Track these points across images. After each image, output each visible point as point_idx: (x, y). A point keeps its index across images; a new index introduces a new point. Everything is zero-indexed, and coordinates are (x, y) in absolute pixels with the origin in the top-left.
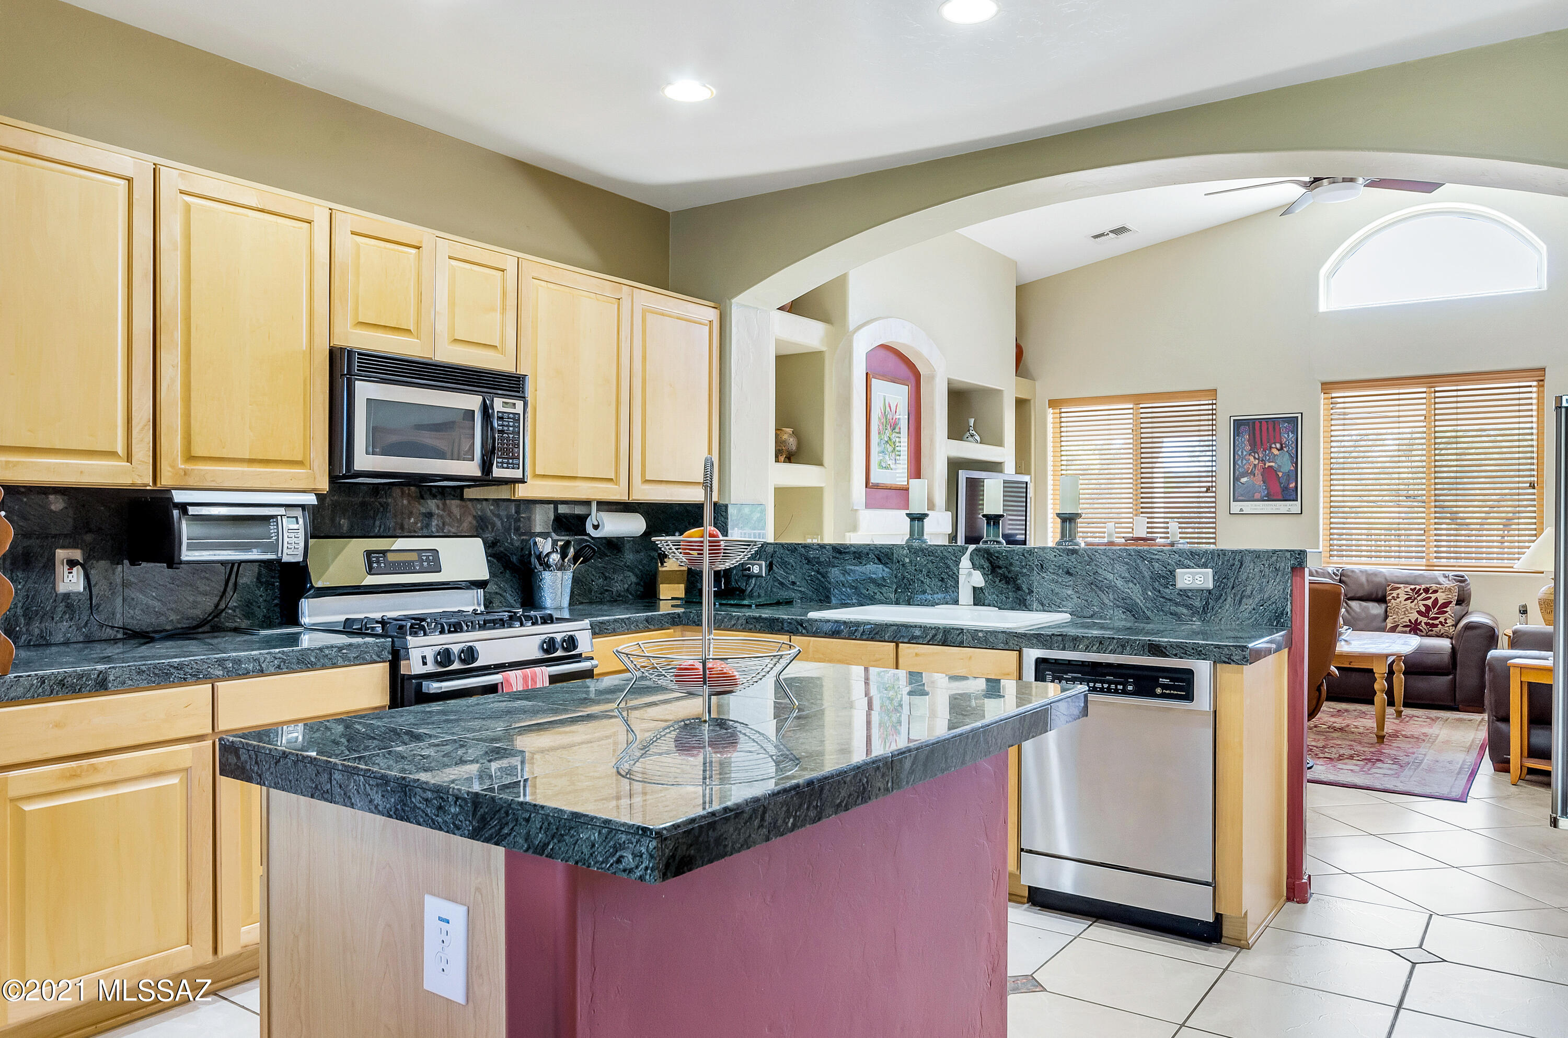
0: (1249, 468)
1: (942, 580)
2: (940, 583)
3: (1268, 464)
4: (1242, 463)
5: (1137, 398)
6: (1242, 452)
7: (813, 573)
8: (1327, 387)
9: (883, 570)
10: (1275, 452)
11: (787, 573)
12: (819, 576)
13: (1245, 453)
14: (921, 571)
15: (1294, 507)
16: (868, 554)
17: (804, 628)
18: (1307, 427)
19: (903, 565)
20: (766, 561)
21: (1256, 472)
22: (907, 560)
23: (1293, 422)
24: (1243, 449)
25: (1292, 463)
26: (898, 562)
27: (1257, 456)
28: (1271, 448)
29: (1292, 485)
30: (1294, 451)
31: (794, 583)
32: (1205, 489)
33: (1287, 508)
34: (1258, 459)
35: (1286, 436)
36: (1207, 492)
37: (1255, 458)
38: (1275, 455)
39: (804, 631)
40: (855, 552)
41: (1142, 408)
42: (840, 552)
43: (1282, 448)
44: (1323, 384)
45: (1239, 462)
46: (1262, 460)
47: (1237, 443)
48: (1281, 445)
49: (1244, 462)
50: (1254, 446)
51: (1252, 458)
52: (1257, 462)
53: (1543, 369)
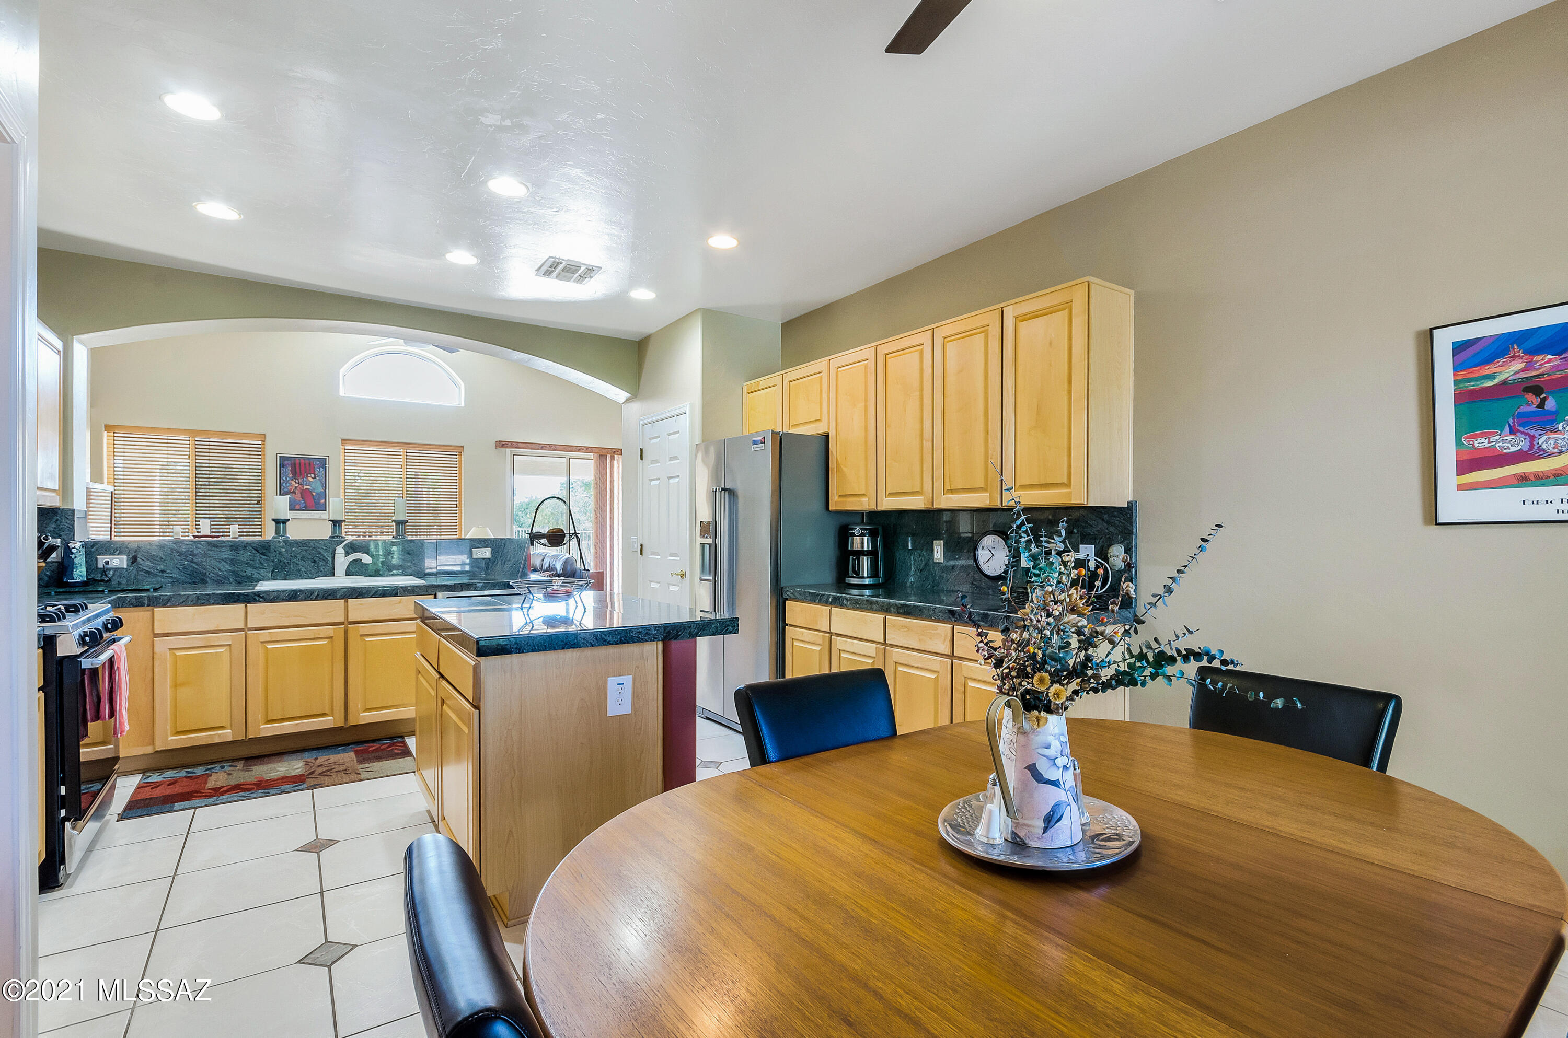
0: (291, 489)
1: (315, 562)
2: (312, 564)
3: (305, 487)
4: (286, 485)
5: (193, 433)
7: (186, 563)
8: (344, 441)
9: (261, 558)
10: (311, 480)
11: (153, 563)
12: (194, 565)
13: (288, 479)
14: (297, 557)
16: (245, 547)
17: (261, 597)
18: (331, 467)
19: (280, 553)
20: (128, 556)
21: (297, 492)
22: (284, 550)
23: (323, 462)
24: (287, 476)
25: (322, 487)
26: (275, 551)
27: (297, 481)
28: (307, 476)
29: (323, 501)
30: (323, 480)
31: (163, 571)
32: (256, 502)
34: (298, 483)
35: (318, 470)
36: (257, 504)
37: (296, 483)
38: (310, 482)
39: (261, 600)
40: (232, 546)
41: (196, 441)
42: (217, 547)
43: (315, 478)
44: (342, 440)
45: (284, 485)
46: (301, 484)
47: (282, 472)
48: (315, 475)
49: (288, 484)
50: (295, 475)
51: (293, 483)
52: (297, 485)
53: (463, 447)
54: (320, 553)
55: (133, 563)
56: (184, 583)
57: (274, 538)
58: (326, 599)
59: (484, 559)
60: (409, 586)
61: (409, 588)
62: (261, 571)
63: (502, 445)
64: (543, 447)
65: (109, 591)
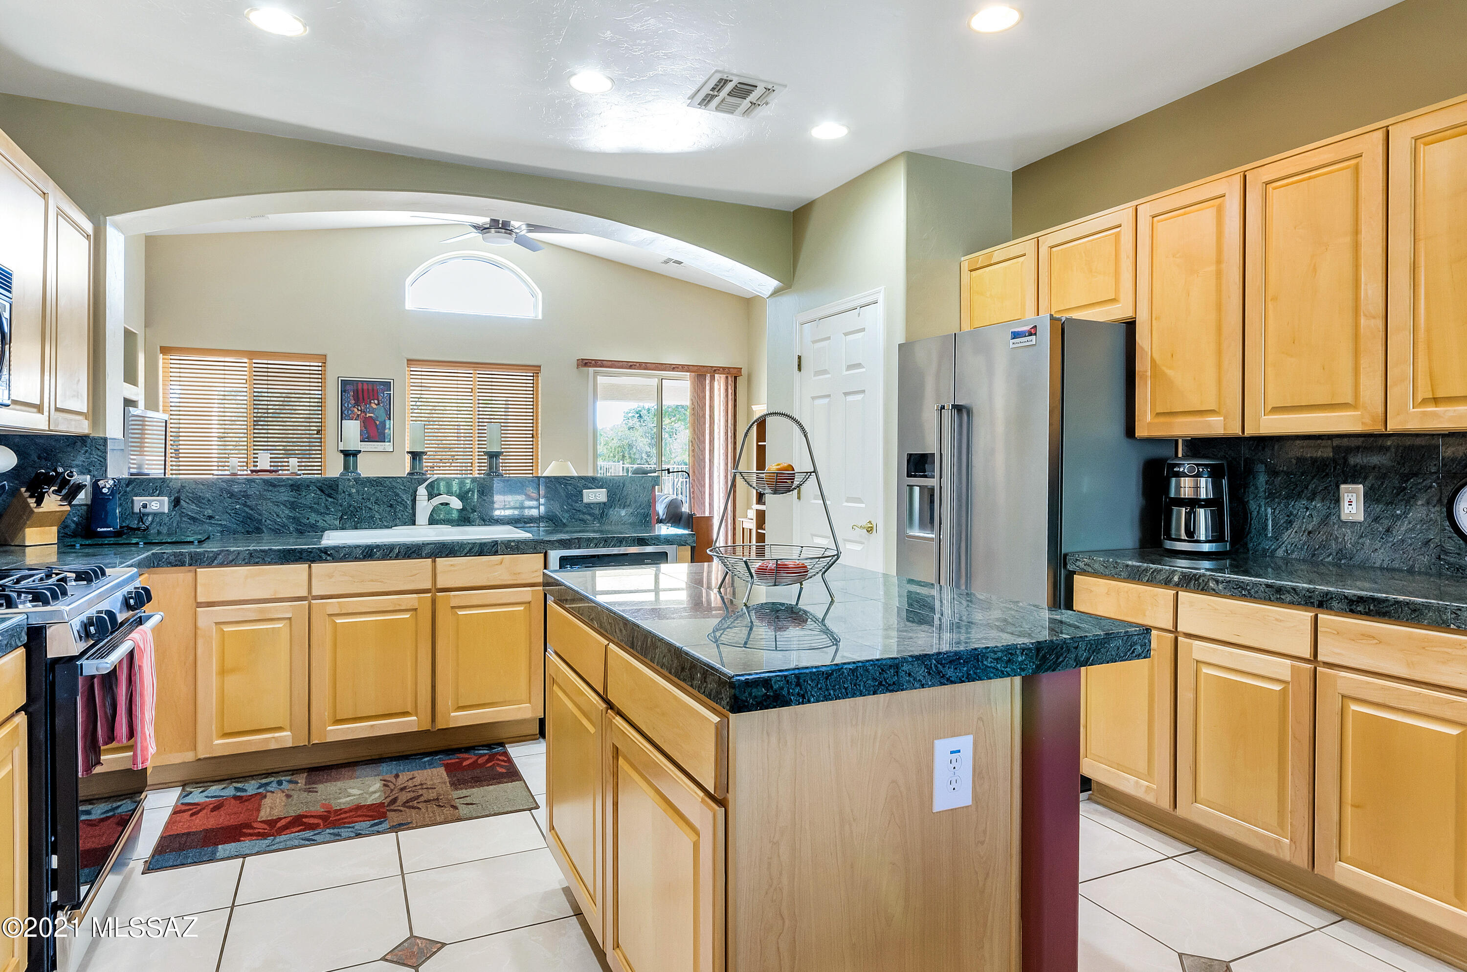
0: (353, 417)
1: (391, 506)
2: (389, 509)
3: (368, 415)
4: (348, 413)
5: (252, 355)
6: (348, 405)
7: (238, 507)
8: (410, 362)
9: (327, 500)
10: (374, 406)
11: (200, 507)
12: (247, 510)
13: (350, 406)
14: (369, 500)
15: (388, 446)
16: (308, 486)
17: (329, 555)
18: (396, 392)
19: (349, 495)
20: (170, 497)
21: (359, 420)
22: (354, 491)
23: (387, 385)
24: (349, 402)
25: (387, 415)
26: (344, 492)
27: (359, 409)
28: (370, 403)
29: (387, 431)
30: (388, 407)
31: (210, 517)
32: (316, 432)
33: (383, 447)
34: (361, 411)
35: (382, 395)
36: (317, 434)
37: (358, 410)
38: (374, 409)
39: (328, 558)
40: (292, 485)
41: (254, 363)
42: (274, 486)
43: (379, 404)
44: (408, 360)
46: (364, 412)
47: (344, 397)
48: (378, 401)
49: (350, 412)
50: (358, 401)
51: (356, 410)
52: (359, 413)
53: (540, 367)
54: (397, 495)
55: (175, 506)
56: (235, 532)
57: (342, 474)
58: (409, 557)
59: (597, 504)
60: (514, 541)
61: (513, 544)
62: (327, 518)
63: (585, 363)
64: (631, 365)
65: (145, 543)
